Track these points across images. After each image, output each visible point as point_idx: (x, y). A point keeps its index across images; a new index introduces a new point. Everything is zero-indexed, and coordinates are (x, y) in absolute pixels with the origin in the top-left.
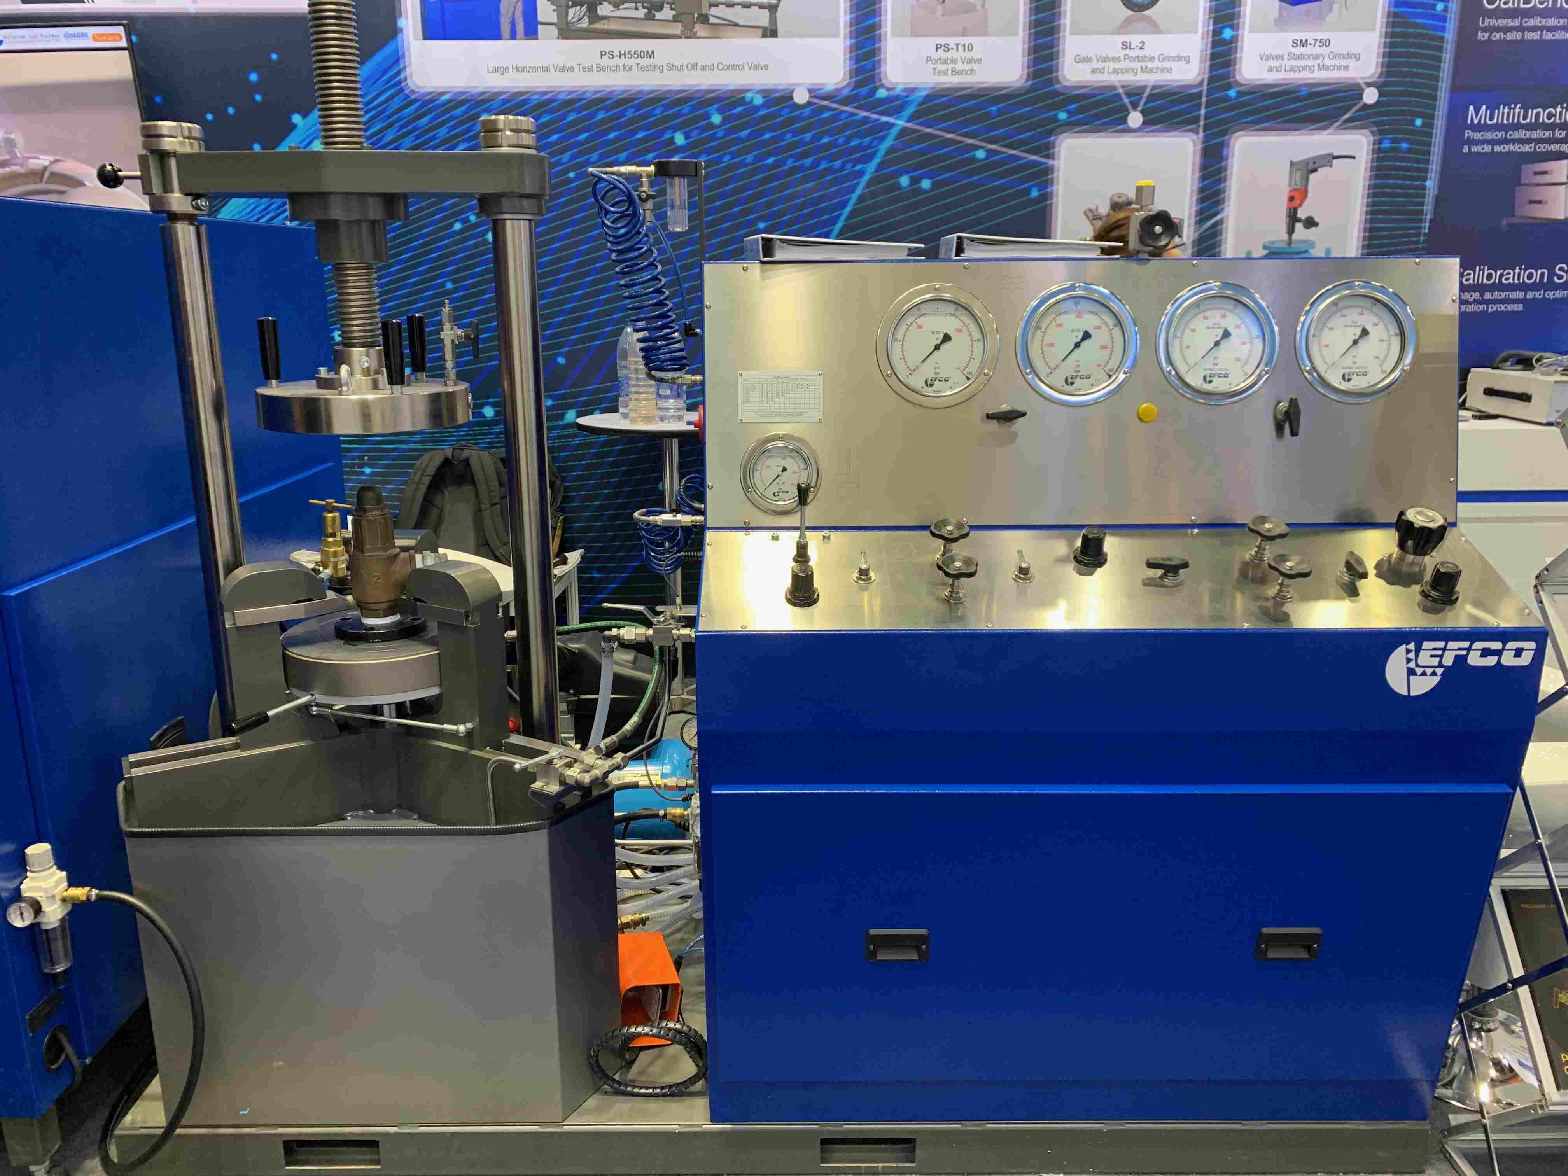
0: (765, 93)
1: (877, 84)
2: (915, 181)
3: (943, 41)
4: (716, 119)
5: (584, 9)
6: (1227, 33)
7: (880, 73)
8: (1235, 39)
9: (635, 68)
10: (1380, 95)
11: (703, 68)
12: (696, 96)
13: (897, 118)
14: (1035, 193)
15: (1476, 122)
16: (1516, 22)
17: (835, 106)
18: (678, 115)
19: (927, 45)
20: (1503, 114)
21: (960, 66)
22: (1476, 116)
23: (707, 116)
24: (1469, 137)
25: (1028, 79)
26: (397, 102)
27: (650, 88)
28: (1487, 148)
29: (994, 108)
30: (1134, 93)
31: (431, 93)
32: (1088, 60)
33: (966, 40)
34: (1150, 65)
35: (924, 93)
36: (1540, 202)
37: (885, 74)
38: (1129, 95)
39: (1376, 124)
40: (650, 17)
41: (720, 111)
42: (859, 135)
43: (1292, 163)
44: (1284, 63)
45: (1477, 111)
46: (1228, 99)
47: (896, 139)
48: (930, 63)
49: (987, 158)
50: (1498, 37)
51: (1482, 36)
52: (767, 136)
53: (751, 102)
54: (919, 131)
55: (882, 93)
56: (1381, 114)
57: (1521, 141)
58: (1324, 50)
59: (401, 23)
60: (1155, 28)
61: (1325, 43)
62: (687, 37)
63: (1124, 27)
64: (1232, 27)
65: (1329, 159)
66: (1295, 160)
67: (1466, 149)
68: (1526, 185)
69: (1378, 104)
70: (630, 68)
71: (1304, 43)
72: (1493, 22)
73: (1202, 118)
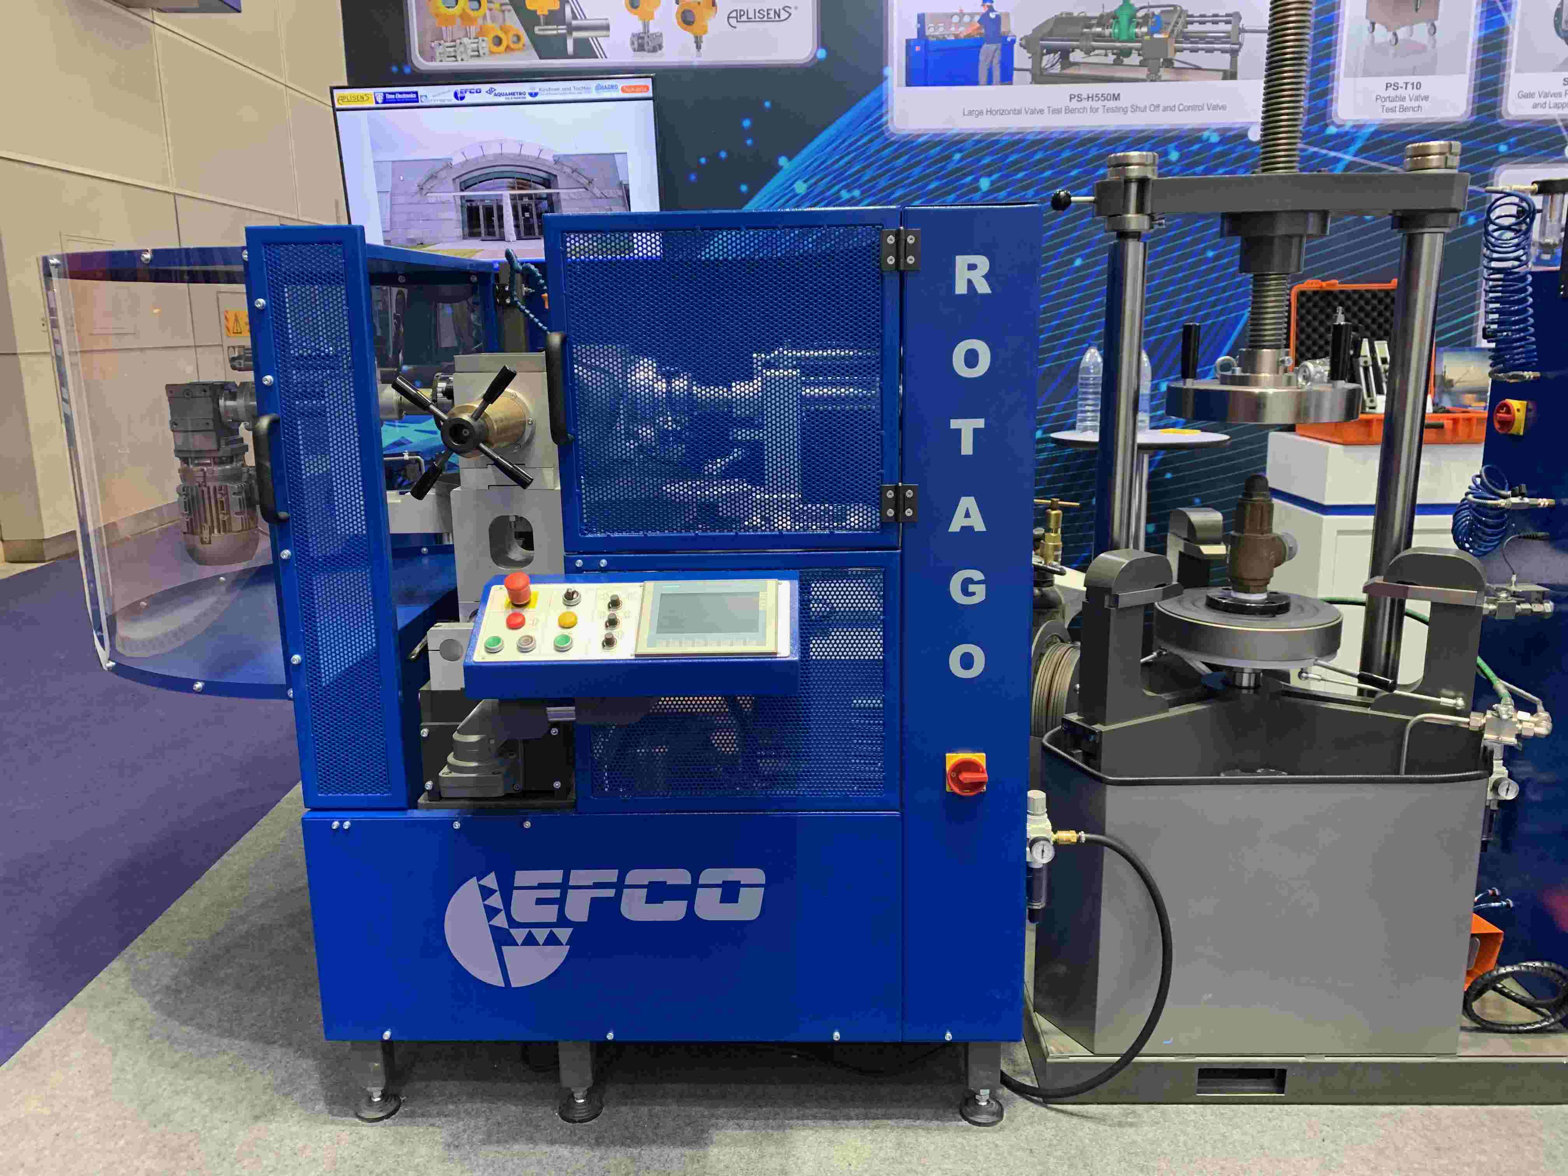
0: (1221, 131)
1: (1328, 121)
3: (1392, 80)
4: (1174, 156)
5: (1057, 55)
7: (1331, 111)
9: (1101, 110)
11: (1165, 109)
12: (1159, 134)
13: (1345, 153)
19: (1377, 85)
21: (1407, 104)
25: (1472, 115)
26: (878, 143)
27: (1114, 129)
32: (1531, 95)
33: (1415, 79)
35: (1372, 129)
37: (1337, 113)
40: (1118, 62)
41: (1178, 148)
47: (1342, 172)
48: (1379, 101)
53: (1207, 140)
54: (1363, 165)
55: (1332, 130)
59: (888, 71)
62: (1152, 81)
63: (1566, 64)
70: (1097, 110)
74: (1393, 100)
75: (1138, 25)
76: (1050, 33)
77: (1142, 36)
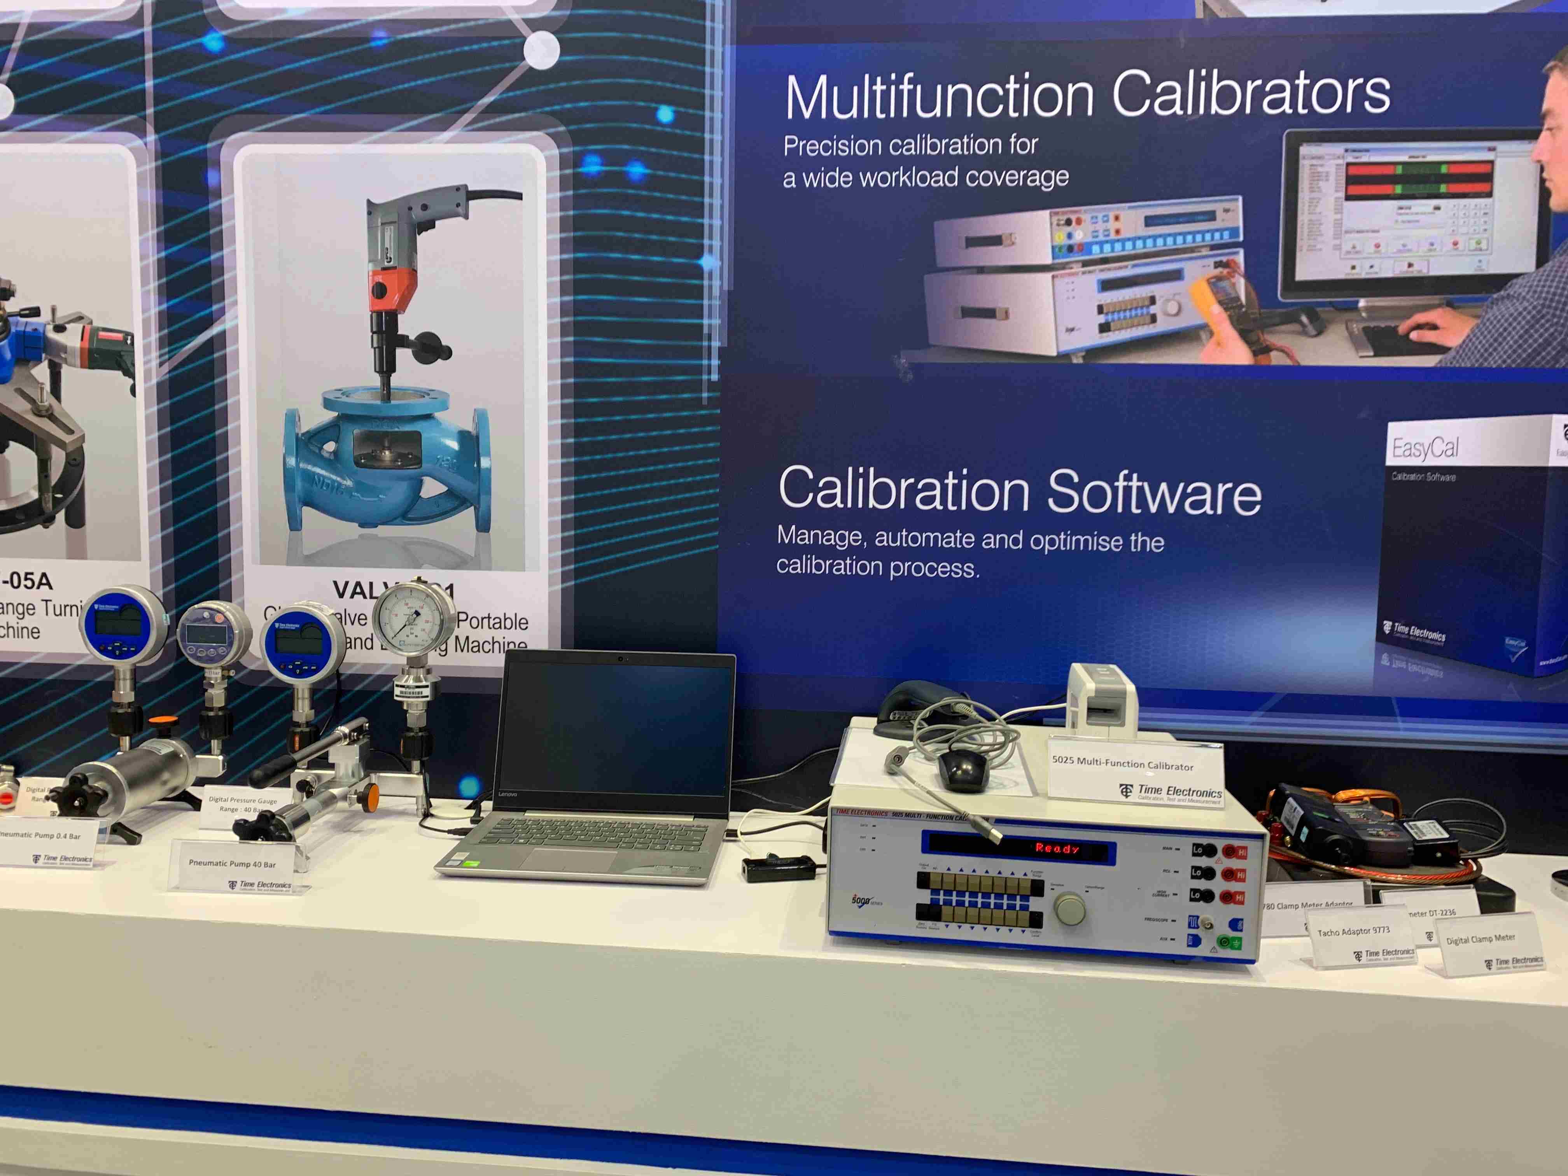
10: (565, 48)
15: (806, 113)
20: (873, 95)
22: (807, 98)
24: (794, 152)
28: (843, 179)
36: (990, 313)
39: (563, 118)
43: (370, 207)
45: (808, 88)
46: (207, 55)
56: (572, 95)
57: (926, 162)
65: (458, 200)
66: (373, 201)
67: (790, 181)
68: (949, 269)
69: (559, 70)
73: (150, 99)
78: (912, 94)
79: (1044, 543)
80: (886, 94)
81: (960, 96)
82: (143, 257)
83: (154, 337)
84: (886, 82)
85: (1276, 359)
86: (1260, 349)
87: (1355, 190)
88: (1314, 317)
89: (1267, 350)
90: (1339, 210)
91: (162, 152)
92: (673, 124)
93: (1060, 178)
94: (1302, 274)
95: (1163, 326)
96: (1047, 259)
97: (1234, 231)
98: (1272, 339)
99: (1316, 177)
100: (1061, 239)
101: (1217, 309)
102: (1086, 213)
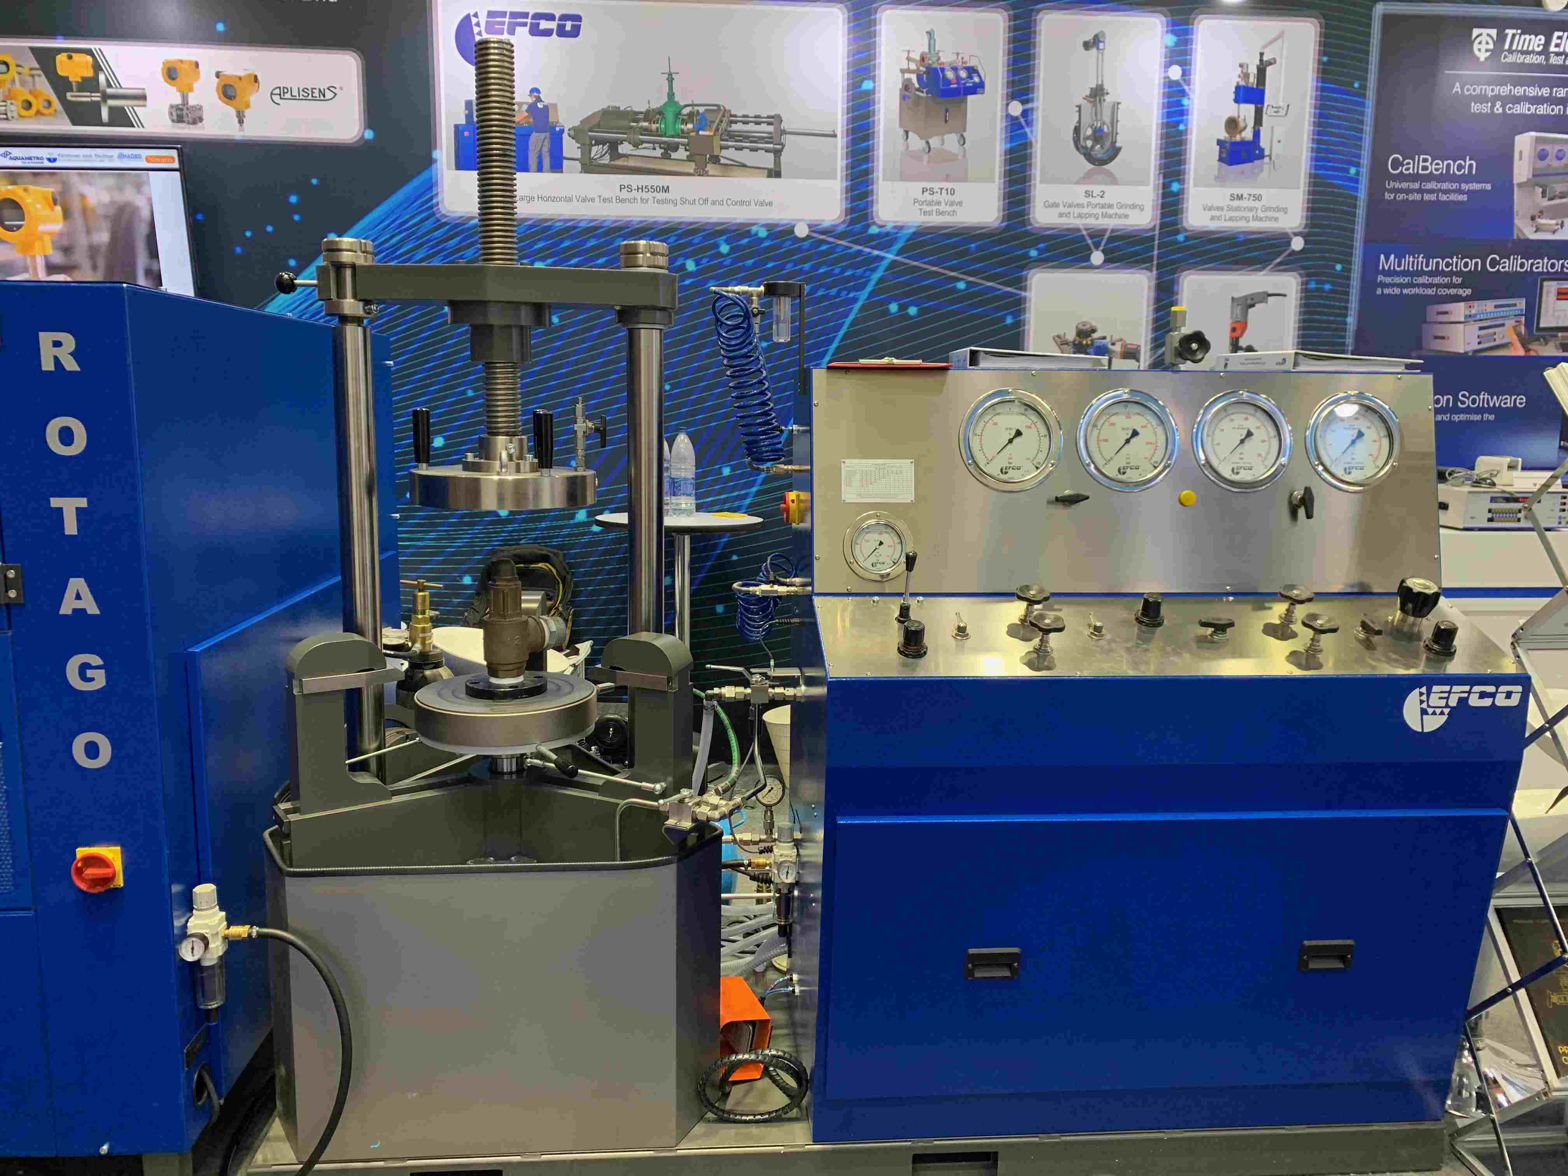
0: (769, 227)
1: (870, 221)
2: (903, 307)
3: (928, 185)
4: (724, 249)
5: (606, 147)
6: (1175, 187)
7: (872, 212)
8: (1181, 192)
9: (651, 200)
10: (1306, 242)
11: (714, 203)
12: (707, 227)
13: (887, 252)
14: (1009, 320)
15: (1386, 268)
16: (1416, 186)
17: (832, 240)
18: (690, 244)
19: (915, 188)
20: (1409, 262)
21: (942, 208)
22: (1387, 262)
23: (716, 246)
24: (1381, 281)
25: (1003, 221)
26: (428, 224)
27: (666, 220)
28: (1397, 291)
29: (973, 245)
30: (1097, 235)
31: (461, 217)
32: (1056, 205)
33: (949, 185)
34: (1110, 211)
35: (911, 231)
36: (1443, 338)
37: (877, 212)
38: (1092, 236)
39: (1303, 268)
40: (666, 156)
41: (728, 242)
42: (855, 266)
43: (1233, 299)
44: (1223, 213)
45: (1387, 259)
46: (1177, 242)
47: (886, 270)
48: (917, 204)
49: (967, 288)
50: (1401, 198)
51: (1389, 196)
52: (770, 265)
53: (756, 234)
54: (906, 264)
55: (874, 230)
56: (1307, 259)
57: (1424, 286)
58: (1257, 204)
59: (436, 154)
60: (1113, 180)
61: (1258, 198)
62: (699, 175)
63: (1087, 178)
64: (1179, 181)
65: (1265, 296)
66: (1235, 296)
67: (1379, 292)
68: (1430, 323)
69: (1302, 251)
70: (647, 201)
71: (1240, 197)
72: (1397, 185)
73: (1155, 258)
74: (930, 203)
75: (684, 122)
76: (598, 125)
77: (688, 133)
78: (1422, 262)
79: (1456, 418)
80: (1413, 262)
81: (1438, 263)
82: (1147, 317)
83: (1149, 347)
84: (1414, 257)
85: (1532, 353)
86: (1527, 350)
87: (1560, 297)
88: (1544, 339)
89: (1529, 350)
90: (1554, 303)
91: (1159, 277)
92: (1341, 271)
93: (1468, 292)
94: (1542, 325)
95: (1498, 342)
96: (1462, 319)
97: (1522, 310)
98: (1530, 346)
99: (1548, 293)
100: (1468, 313)
101: (1515, 337)
102: (1476, 303)
